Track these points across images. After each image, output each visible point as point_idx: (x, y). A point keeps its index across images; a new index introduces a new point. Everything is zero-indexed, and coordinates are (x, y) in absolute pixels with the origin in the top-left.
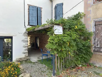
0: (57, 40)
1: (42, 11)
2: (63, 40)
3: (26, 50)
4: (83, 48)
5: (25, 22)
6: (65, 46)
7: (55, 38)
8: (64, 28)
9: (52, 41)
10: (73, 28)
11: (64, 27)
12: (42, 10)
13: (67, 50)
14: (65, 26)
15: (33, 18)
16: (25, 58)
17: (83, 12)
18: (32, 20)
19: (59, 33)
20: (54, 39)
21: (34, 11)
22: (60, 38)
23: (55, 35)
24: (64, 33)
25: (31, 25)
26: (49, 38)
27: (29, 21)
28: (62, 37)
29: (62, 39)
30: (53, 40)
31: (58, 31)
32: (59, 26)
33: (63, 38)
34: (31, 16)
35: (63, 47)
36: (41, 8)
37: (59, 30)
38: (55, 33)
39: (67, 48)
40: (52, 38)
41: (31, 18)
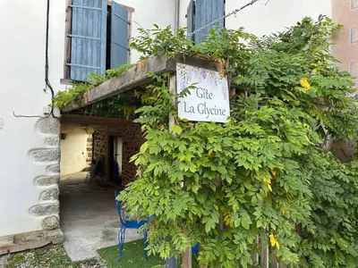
0: (195, 158)
1: (133, 24)
2: (232, 161)
3: (48, 194)
4: (337, 200)
5: (47, 67)
6: (248, 198)
7: (182, 148)
8: (238, 82)
9: (159, 167)
10: (291, 86)
11: (240, 80)
12: (134, 17)
13: (259, 225)
14: (244, 72)
15: (90, 49)
16: (40, 234)
17: (330, 17)
18: (82, 58)
19: (210, 111)
20: (177, 150)
21: (96, 19)
22: (218, 148)
23: (182, 123)
24: (237, 116)
25: (78, 79)
26: (144, 147)
27: (69, 60)
28: (228, 142)
29: (228, 154)
30: (170, 159)
31: (203, 101)
32: (208, 73)
33: (235, 146)
34: (79, 42)
35: (236, 207)
36: (126, 11)
37: (207, 95)
38: (182, 115)
39: (257, 214)
40: (163, 144)
41: (79, 47)
